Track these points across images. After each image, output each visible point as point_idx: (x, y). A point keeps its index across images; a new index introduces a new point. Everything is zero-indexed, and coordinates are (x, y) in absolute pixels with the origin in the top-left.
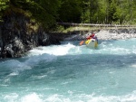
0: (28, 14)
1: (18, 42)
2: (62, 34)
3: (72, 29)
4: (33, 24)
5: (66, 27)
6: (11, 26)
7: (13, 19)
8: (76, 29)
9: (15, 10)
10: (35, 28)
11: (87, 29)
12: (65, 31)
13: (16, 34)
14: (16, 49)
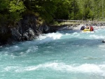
0: (37, 14)
1: (31, 31)
2: (57, 27)
3: (63, 24)
4: (40, 21)
5: (59, 22)
6: (27, 21)
7: (28, 17)
8: (66, 23)
9: (30, 12)
10: (41, 23)
11: (72, 23)
12: (59, 25)
13: (30, 26)
14: (30, 35)
